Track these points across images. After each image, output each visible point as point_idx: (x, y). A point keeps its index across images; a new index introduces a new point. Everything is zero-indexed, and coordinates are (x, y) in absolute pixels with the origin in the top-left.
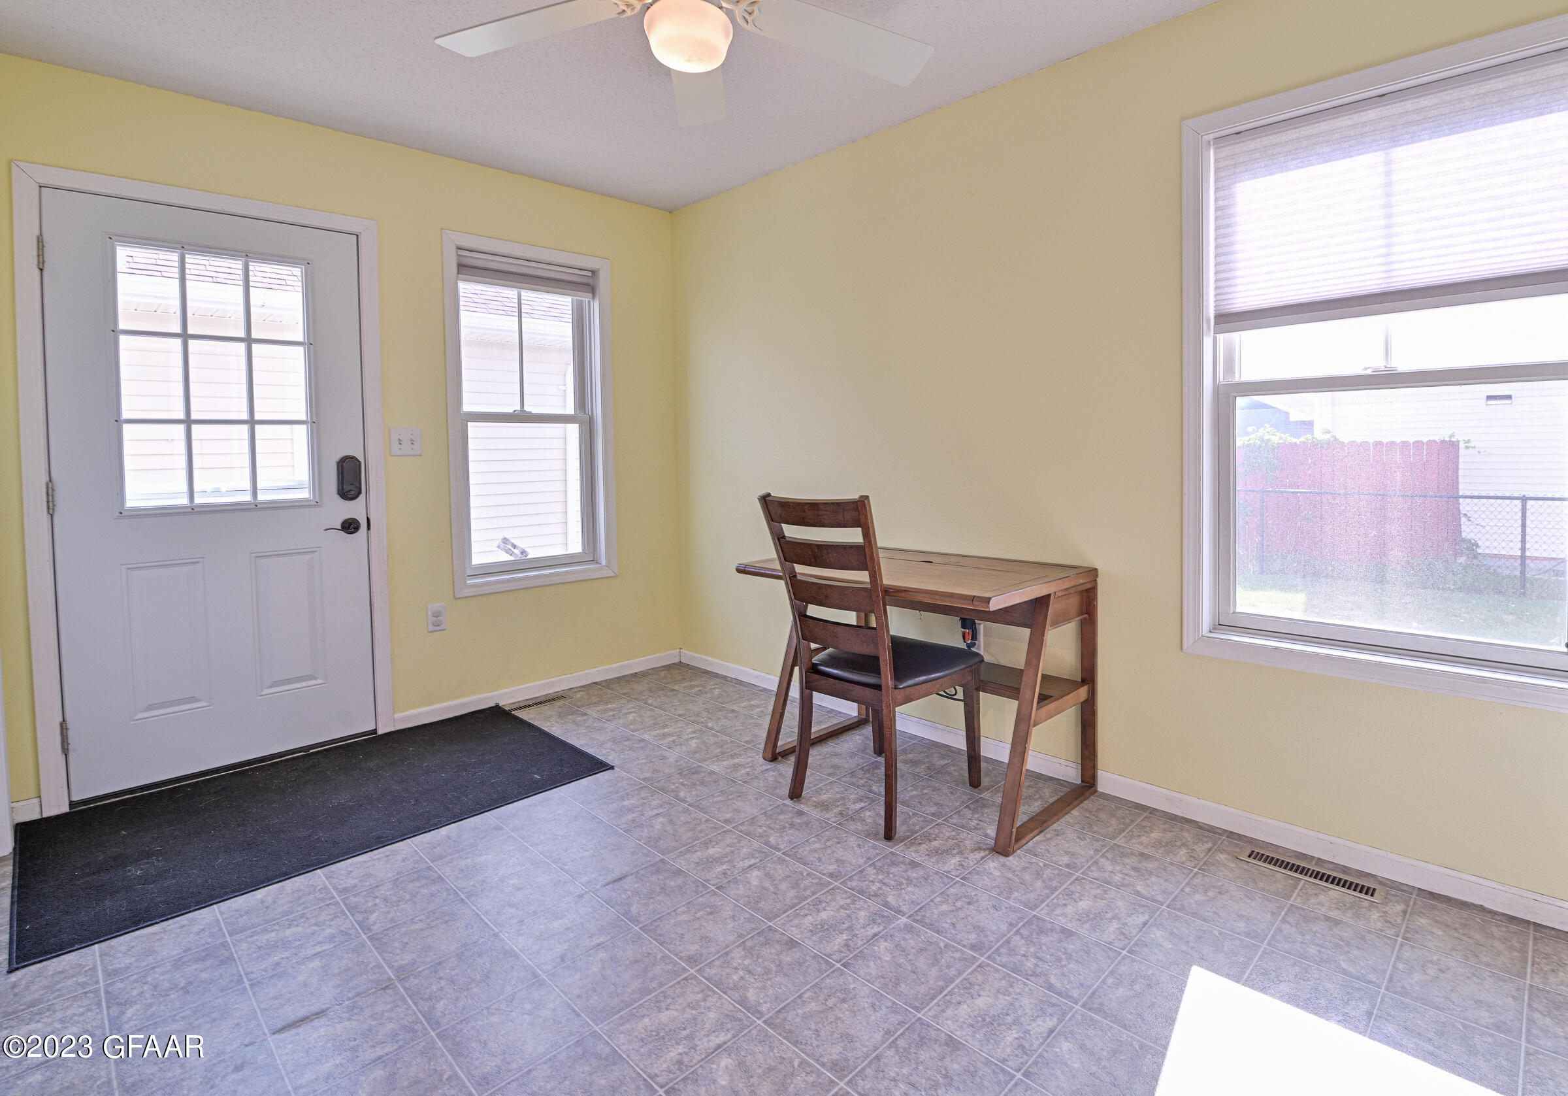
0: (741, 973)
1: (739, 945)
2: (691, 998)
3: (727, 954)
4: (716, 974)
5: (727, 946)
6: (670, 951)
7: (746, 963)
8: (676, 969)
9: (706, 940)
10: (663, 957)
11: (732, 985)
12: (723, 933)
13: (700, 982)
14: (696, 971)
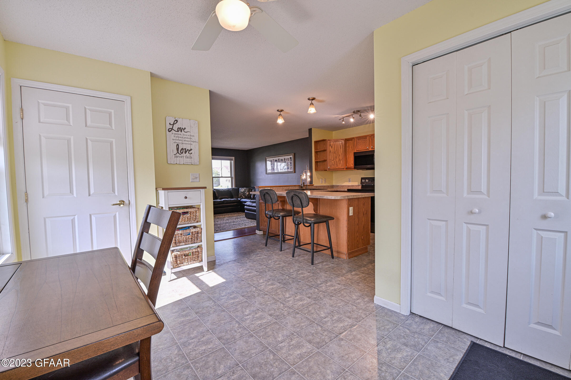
0: (238, 331)
1: (236, 339)
2: (253, 326)
3: (241, 337)
4: (245, 331)
5: (240, 339)
6: (258, 339)
7: (236, 334)
8: (256, 334)
9: (246, 342)
10: (260, 337)
11: (241, 328)
12: (241, 343)
13: (250, 330)
14: (251, 333)
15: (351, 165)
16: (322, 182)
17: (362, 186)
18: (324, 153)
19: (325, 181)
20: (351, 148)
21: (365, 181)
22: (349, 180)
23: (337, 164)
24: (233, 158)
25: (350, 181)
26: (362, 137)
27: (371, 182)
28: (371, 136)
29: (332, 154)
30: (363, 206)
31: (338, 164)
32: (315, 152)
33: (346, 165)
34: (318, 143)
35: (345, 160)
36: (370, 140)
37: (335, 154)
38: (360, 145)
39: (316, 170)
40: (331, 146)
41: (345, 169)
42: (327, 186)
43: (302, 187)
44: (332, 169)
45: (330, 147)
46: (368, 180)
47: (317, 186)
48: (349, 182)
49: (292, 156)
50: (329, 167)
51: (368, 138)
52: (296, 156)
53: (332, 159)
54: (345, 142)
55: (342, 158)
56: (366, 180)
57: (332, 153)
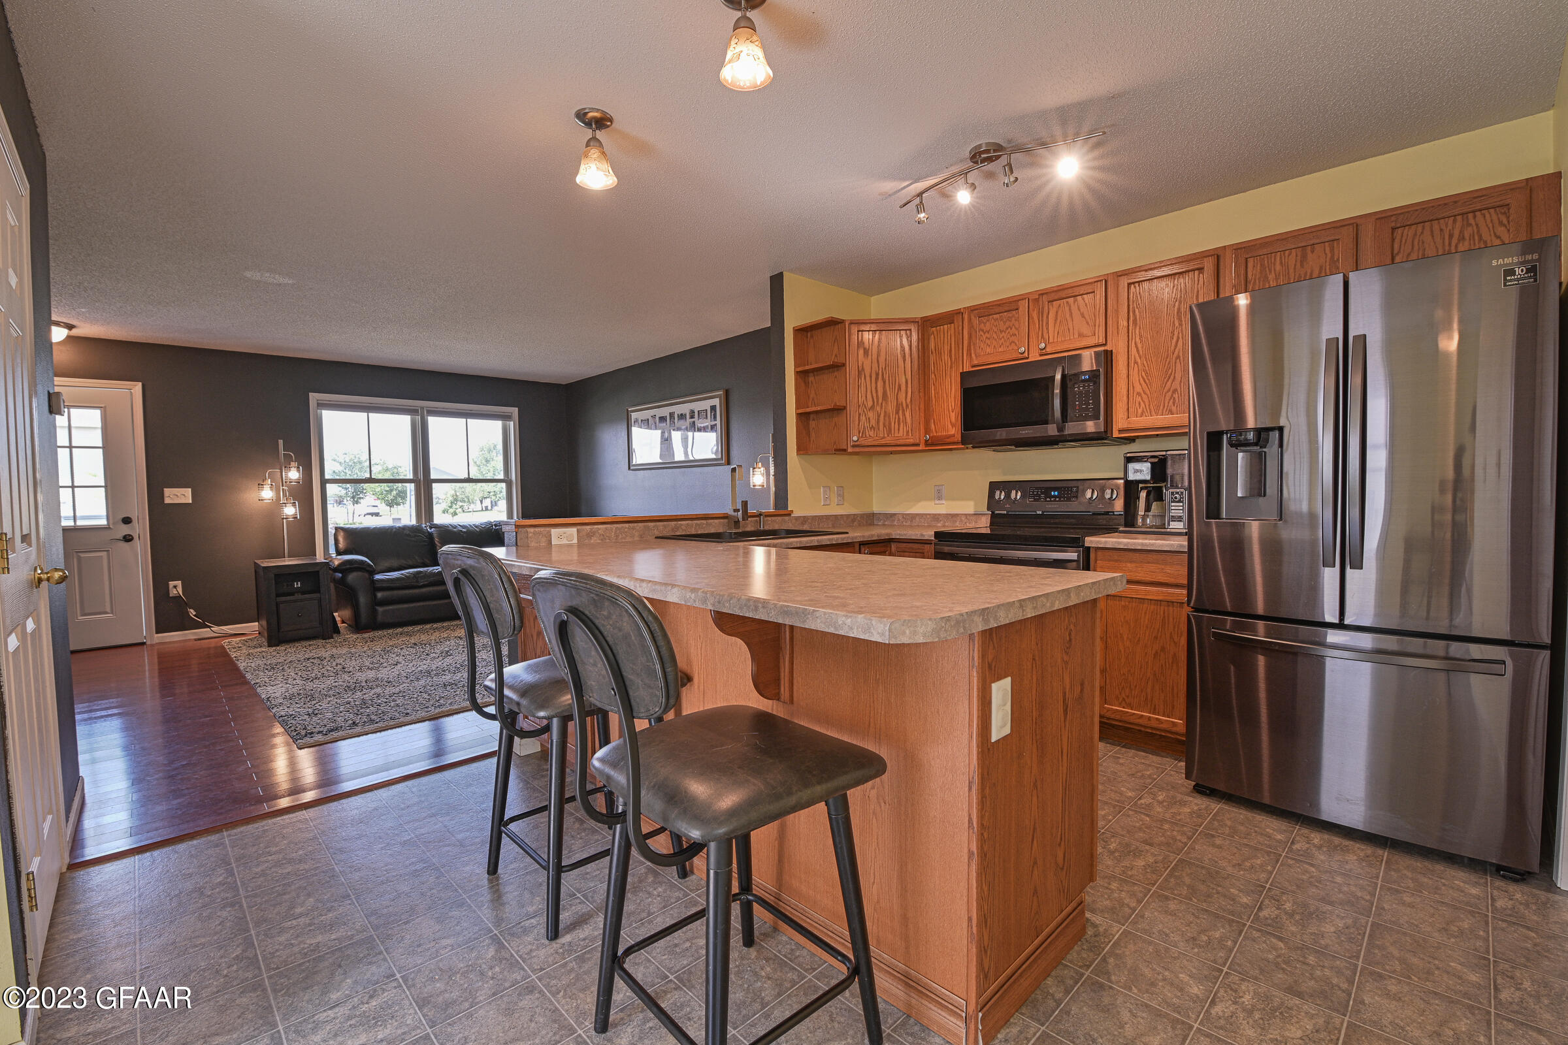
15: (950, 426)
16: (828, 502)
17: (993, 516)
18: (836, 377)
19: (841, 496)
20: (946, 357)
21: (1008, 496)
22: (939, 491)
23: (890, 424)
24: (515, 411)
25: (940, 498)
26: (999, 305)
27: (1035, 500)
28: (1037, 300)
29: (868, 383)
30: (1066, 658)
31: (893, 424)
32: (797, 373)
33: (927, 431)
34: (812, 336)
35: (922, 406)
36: (1035, 315)
37: (880, 383)
38: (988, 341)
39: (802, 449)
40: (865, 349)
41: (921, 447)
42: (848, 516)
43: (737, 523)
44: (866, 444)
45: (861, 352)
46: (1019, 494)
47: (805, 519)
48: (937, 502)
49: (718, 400)
50: (855, 438)
51: (1023, 305)
52: (734, 398)
53: (870, 404)
54: (923, 335)
55: (909, 400)
56: (1014, 492)
57: (868, 378)
